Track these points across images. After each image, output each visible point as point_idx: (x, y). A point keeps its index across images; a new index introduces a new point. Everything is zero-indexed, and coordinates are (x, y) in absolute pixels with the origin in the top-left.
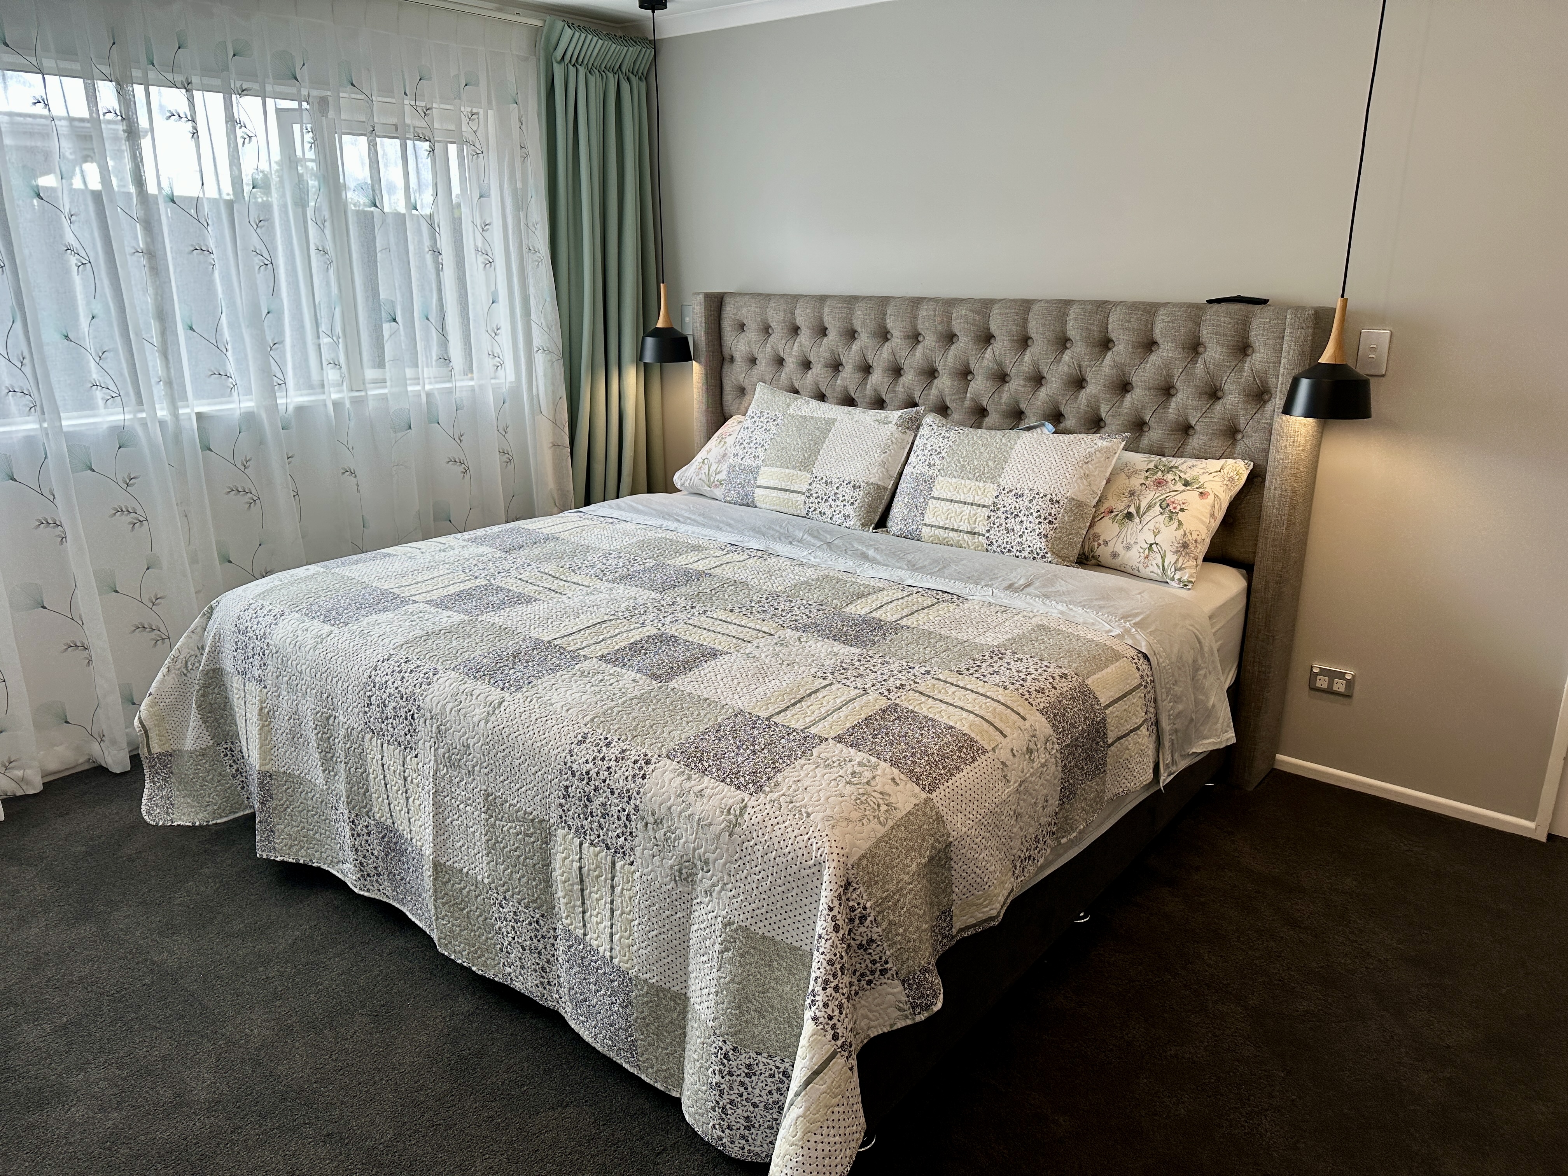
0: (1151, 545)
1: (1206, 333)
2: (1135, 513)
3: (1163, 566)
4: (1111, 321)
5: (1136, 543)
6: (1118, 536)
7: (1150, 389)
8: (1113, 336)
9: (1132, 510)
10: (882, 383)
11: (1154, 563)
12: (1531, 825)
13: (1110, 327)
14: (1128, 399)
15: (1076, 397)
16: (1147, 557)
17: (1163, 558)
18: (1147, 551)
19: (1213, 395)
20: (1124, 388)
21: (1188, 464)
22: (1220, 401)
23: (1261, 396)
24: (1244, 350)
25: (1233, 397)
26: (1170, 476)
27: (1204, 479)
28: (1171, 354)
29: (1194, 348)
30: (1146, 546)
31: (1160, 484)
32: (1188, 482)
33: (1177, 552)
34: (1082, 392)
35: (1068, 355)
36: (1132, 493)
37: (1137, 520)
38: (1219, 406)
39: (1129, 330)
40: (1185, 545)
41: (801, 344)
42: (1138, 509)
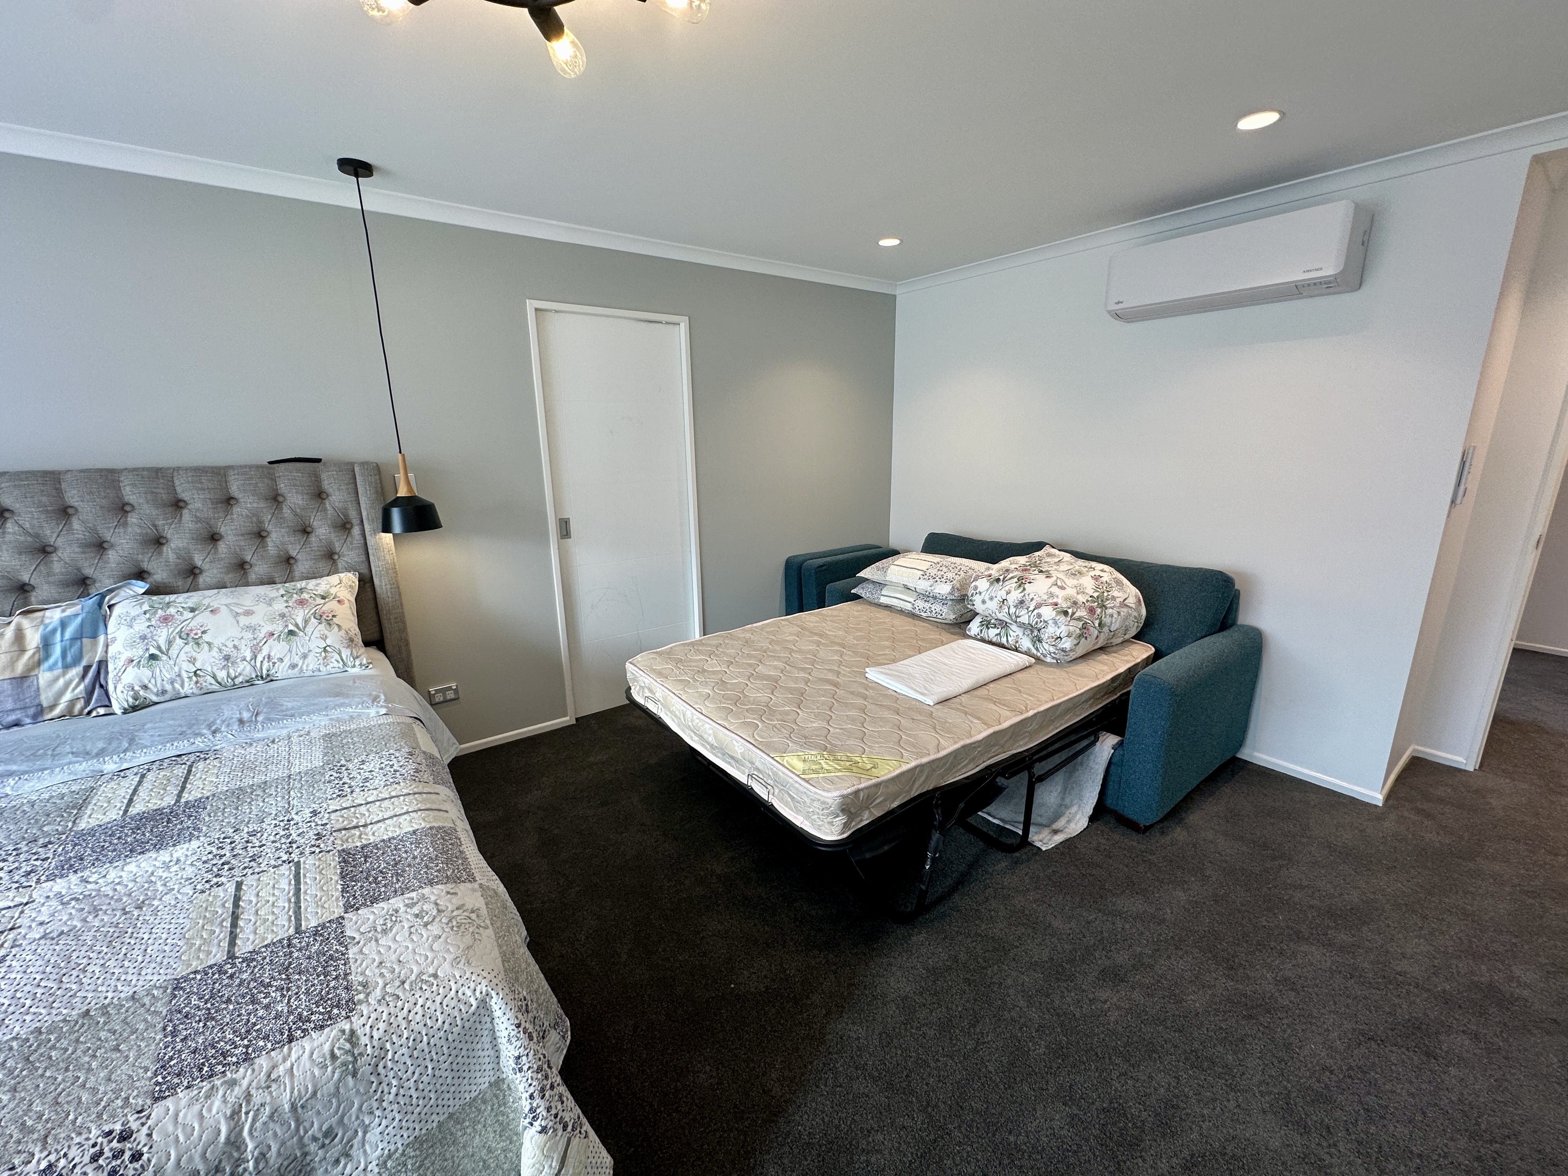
0: (325, 648)
1: (282, 487)
2: (295, 629)
3: (342, 660)
4: (177, 483)
5: (310, 651)
6: (290, 651)
7: (243, 535)
8: (184, 494)
11: (333, 660)
12: (568, 718)
13: (179, 489)
14: (222, 546)
15: (160, 554)
16: (325, 658)
17: (340, 654)
18: (323, 654)
19: (305, 531)
20: (214, 538)
21: (312, 584)
22: (313, 534)
23: (344, 526)
24: (320, 495)
25: (322, 531)
26: (305, 596)
27: (333, 591)
28: (255, 505)
29: (276, 499)
30: (320, 650)
31: (302, 603)
32: (323, 598)
33: (348, 646)
34: (165, 548)
35: (133, 519)
36: (283, 616)
37: (301, 634)
38: (313, 538)
39: (204, 489)
40: (351, 640)
42: (297, 625)
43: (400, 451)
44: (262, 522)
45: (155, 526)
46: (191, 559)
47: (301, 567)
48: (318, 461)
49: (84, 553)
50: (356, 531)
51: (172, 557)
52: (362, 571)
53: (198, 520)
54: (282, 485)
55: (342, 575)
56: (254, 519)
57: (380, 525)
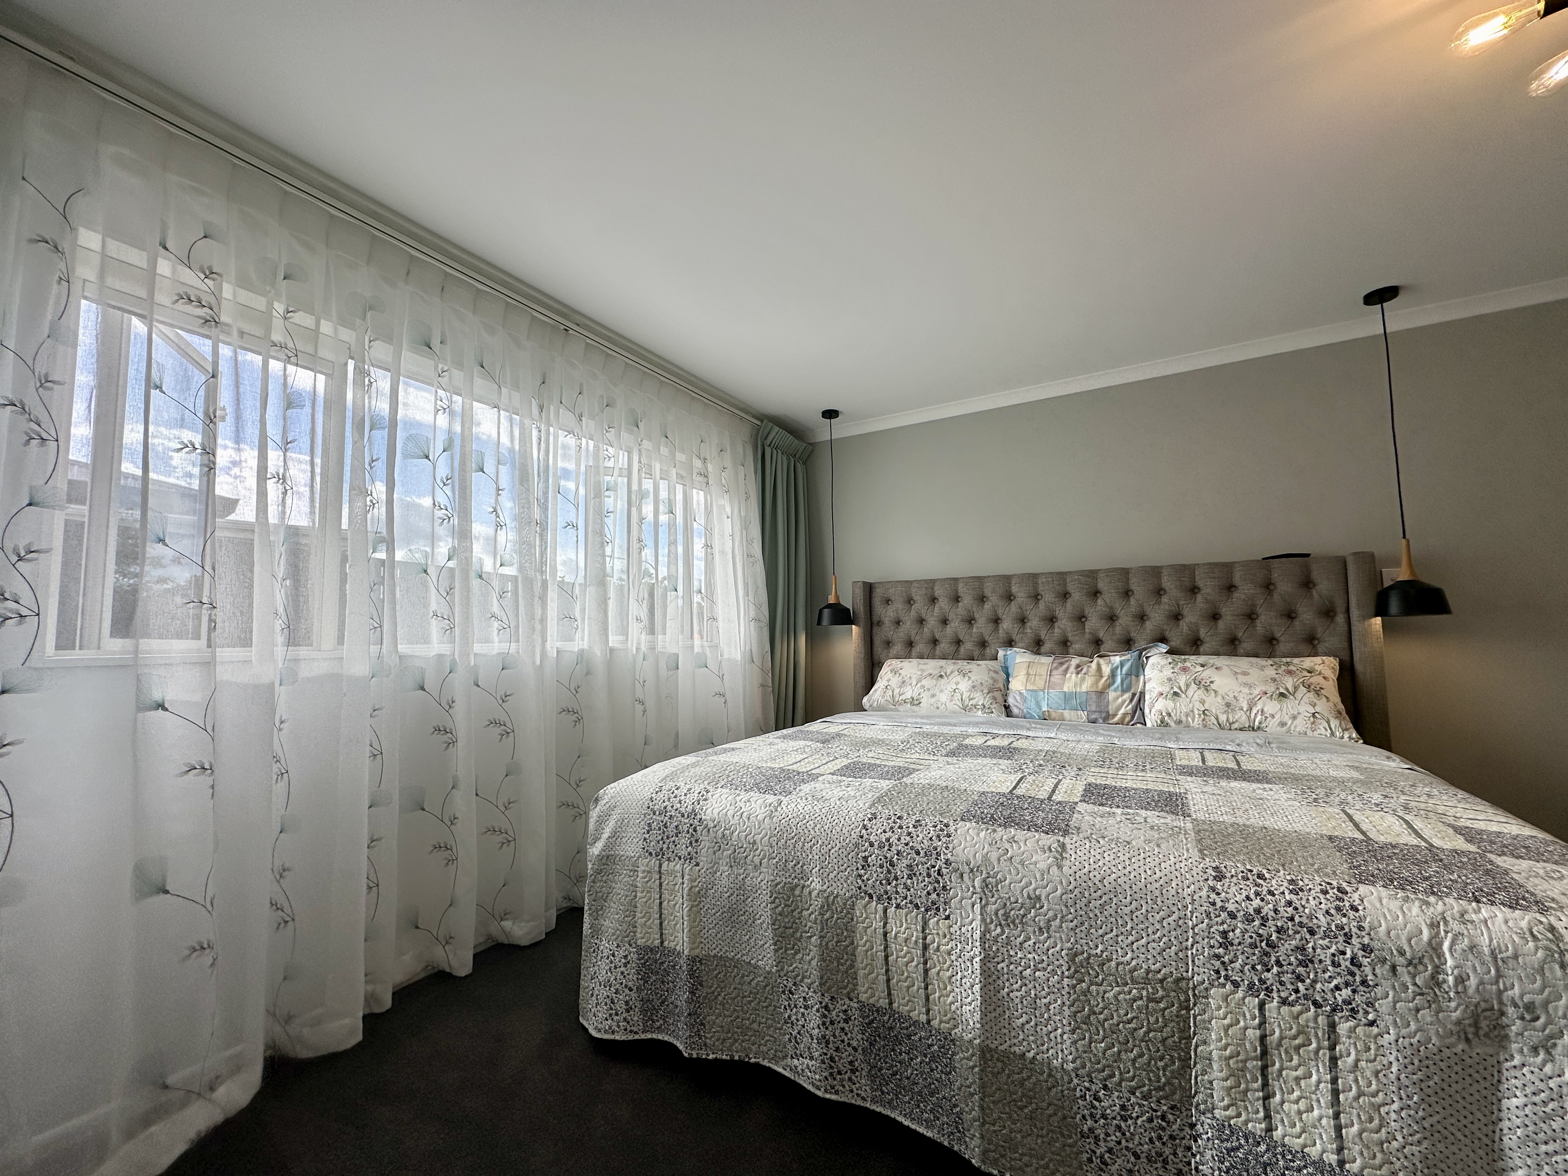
0: (1314, 714)
1: (1275, 577)
3: (1331, 729)
4: (1197, 573)
5: (1299, 713)
7: (1238, 616)
8: (1200, 583)
9: (1282, 690)
10: (1012, 628)
13: (1197, 578)
14: (1221, 624)
15: (1178, 626)
16: (1313, 723)
17: (1328, 722)
18: (1312, 719)
19: (1290, 615)
20: (1215, 617)
21: (1296, 661)
22: (1298, 619)
23: (1328, 613)
24: (1307, 584)
25: (1307, 616)
26: (1291, 668)
27: (1318, 668)
28: (1251, 591)
29: (1268, 586)
30: (1309, 715)
31: (1290, 673)
32: (1309, 672)
33: (1337, 718)
34: (1181, 622)
35: (1165, 599)
36: (1274, 680)
37: (1292, 697)
38: (1297, 623)
39: (1214, 578)
40: (1340, 713)
41: (941, 608)
42: (1287, 690)
43: (1404, 537)
44: (1254, 606)
45: (1178, 605)
46: (1198, 631)
47: (1282, 647)
48: (1308, 555)
49: (1133, 621)
50: (1340, 619)
51: (1185, 628)
52: (1343, 658)
53: (1207, 601)
54: (1276, 575)
55: (1324, 658)
56: (1250, 603)
57: (1372, 610)
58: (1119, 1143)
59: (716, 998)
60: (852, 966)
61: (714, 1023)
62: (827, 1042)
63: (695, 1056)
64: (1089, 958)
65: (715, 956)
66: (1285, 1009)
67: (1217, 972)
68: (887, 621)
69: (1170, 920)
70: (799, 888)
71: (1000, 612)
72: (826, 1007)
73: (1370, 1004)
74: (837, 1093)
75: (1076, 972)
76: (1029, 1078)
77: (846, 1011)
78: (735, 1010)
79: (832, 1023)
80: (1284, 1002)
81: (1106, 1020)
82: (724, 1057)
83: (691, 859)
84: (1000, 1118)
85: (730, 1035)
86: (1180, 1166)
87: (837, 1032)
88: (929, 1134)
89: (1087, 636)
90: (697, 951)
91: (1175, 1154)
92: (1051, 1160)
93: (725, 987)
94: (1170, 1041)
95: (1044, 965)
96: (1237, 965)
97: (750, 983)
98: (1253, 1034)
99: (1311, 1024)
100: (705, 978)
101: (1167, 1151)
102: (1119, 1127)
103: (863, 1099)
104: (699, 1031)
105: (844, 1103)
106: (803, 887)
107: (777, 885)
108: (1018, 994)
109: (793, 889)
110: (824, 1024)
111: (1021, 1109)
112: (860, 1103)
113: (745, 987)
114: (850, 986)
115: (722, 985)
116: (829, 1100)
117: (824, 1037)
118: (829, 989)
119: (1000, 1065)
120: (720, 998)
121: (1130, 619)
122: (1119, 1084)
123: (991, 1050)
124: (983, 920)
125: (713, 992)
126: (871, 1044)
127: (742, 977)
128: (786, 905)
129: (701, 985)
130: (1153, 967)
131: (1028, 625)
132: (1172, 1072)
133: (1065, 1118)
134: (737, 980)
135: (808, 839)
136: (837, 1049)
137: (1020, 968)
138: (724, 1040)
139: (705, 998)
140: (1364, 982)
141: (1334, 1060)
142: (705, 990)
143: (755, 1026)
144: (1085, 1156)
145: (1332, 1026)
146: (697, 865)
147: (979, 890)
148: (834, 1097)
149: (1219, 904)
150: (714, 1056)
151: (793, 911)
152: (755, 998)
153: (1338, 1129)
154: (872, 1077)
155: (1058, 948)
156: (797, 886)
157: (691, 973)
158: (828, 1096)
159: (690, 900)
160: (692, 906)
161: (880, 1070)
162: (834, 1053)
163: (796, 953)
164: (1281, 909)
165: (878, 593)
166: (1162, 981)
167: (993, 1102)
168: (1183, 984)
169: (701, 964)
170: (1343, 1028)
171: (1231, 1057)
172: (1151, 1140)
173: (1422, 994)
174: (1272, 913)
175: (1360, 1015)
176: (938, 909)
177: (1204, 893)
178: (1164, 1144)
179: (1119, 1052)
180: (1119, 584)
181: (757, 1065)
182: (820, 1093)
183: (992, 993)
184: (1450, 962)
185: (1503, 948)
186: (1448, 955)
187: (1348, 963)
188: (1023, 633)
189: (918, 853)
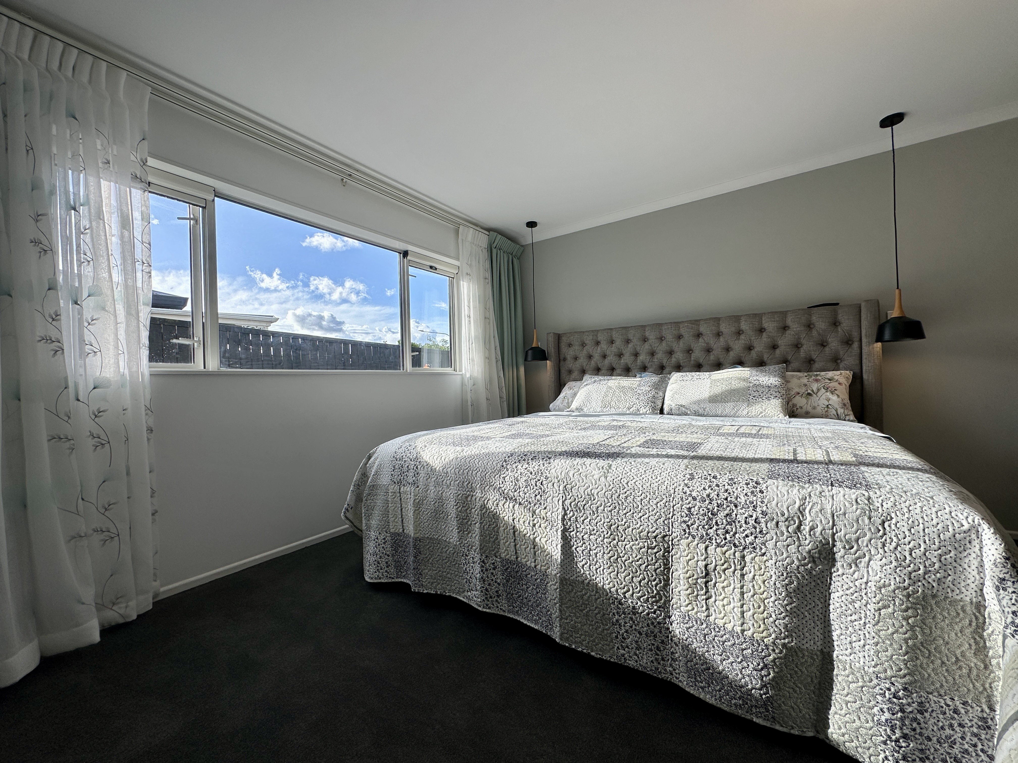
0: (828, 406)
2: (812, 393)
3: (838, 415)
4: (763, 319)
5: (818, 405)
6: (807, 403)
7: (789, 345)
8: (765, 326)
9: (809, 391)
10: (646, 359)
11: (832, 413)
13: (763, 322)
14: (778, 351)
15: (750, 354)
18: (826, 409)
19: (823, 344)
20: (774, 347)
21: (823, 373)
22: (827, 347)
23: (848, 342)
24: (835, 324)
25: (834, 344)
26: (819, 378)
27: (836, 377)
28: (798, 329)
29: (809, 326)
30: (824, 406)
31: (817, 380)
32: (830, 380)
33: (842, 408)
34: (752, 352)
35: (742, 337)
36: (805, 385)
37: (815, 395)
38: (827, 349)
39: (774, 321)
40: (845, 405)
41: (601, 348)
42: (813, 391)
43: (898, 288)
44: (799, 338)
45: (750, 340)
46: (763, 357)
47: (817, 366)
48: (837, 304)
50: (856, 345)
51: (755, 355)
52: (856, 371)
53: (769, 337)
54: (814, 318)
55: (842, 371)
56: (796, 337)
57: (875, 337)
58: (631, 627)
59: (428, 560)
60: (497, 539)
61: (427, 574)
62: (484, 581)
63: (417, 591)
64: (618, 526)
65: (428, 538)
66: (719, 549)
67: (685, 531)
68: (568, 357)
69: (661, 503)
70: (470, 497)
71: (638, 349)
72: (483, 562)
73: (764, 544)
74: (489, 608)
75: (611, 534)
76: (586, 594)
77: (494, 563)
78: (438, 567)
79: (487, 570)
80: (718, 545)
81: (626, 560)
82: (432, 592)
83: (415, 484)
84: (570, 616)
85: (435, 581)
86: (663, 638)
87: (490, 575)
88: (536, 627)
89: (692, 362)
90: (417, 535)
91: (660, 632)
92: (596, 637)
93: (433, 555)
94: (658, 570)
95: (595, 532)
96: (695, 526)
97: (446, 552)
98: (701, 564)
99: (732, 557)
100: (422, 550)
101: (656, 630)
102: (631, 618)
103: (504, 611)
104: (419, 578)
105: (494, 613)
106: (472, 496)
107: (459, 495)
108: (581, 549)
109: (467, 498)
110: (482, 571)
111: (582, 611)
112: (502, 613)
113: (444, 555)
114: (496, 549)
115: (432, 553)
116: (485, 612)
117: (482, 578)
118: (485, 551)
119: (570, 587)
120: (431, 561)
121: (720, 350)
122: (632, 595)
123: (566, 579)
124: (564, 508)
125: (427, 557)
126: (507, 581)
127: (442, 549)
128: (463, 507)
129: (420, 553)
130: (651, 530)
131: (656, 357)
132: (660, 587)
133: (604, 615)
134: (439, 550)
135: (475, 469)
136: (489, 585)
137: (582, 534)
138: (432, 583)
139: (422, 560)
140: (761, 532)
141: (743, 576)
142: (423, 556)
143: (449, 575)
144: (614, 635)
145: (743, 557)
146: (418, 487)
147: (562, 492)
148: (488, 611)
149: (688, 493)
150: (427, 591)
151: (467, 510)
152: (449, 561)
153: (743, 613)
154: (508, 599)
155: (602, 522)
156: (469, 495)
157: (415, 547)
158: (485, 610)
159: (414, 507)
160: (415, 510)
161: (512, 594)
162: (488, 587)
163: (469, 533)
164: (721, 494)
165: (564, 339)
166: (655, 537)
167: (566, 607)
168: (666, 539)
169: (420, 542)
170: (748, 559)
171: (690, 577)
172: (648, 625)
173: (791, 537)
174: (716, 496)
175: (758, 550)
176: (540, 504)
177: (681, 488)
178: (655, 627)
179: (633, 577)
180: (713, 328)
181: (450, 596)
182: (480, 609)
183: (567, 548)
184: (809, 519)
185: (838, 510)
186: (808, 515)
187: (753, 522)
188: (652, 362)
189: (531, 473)
